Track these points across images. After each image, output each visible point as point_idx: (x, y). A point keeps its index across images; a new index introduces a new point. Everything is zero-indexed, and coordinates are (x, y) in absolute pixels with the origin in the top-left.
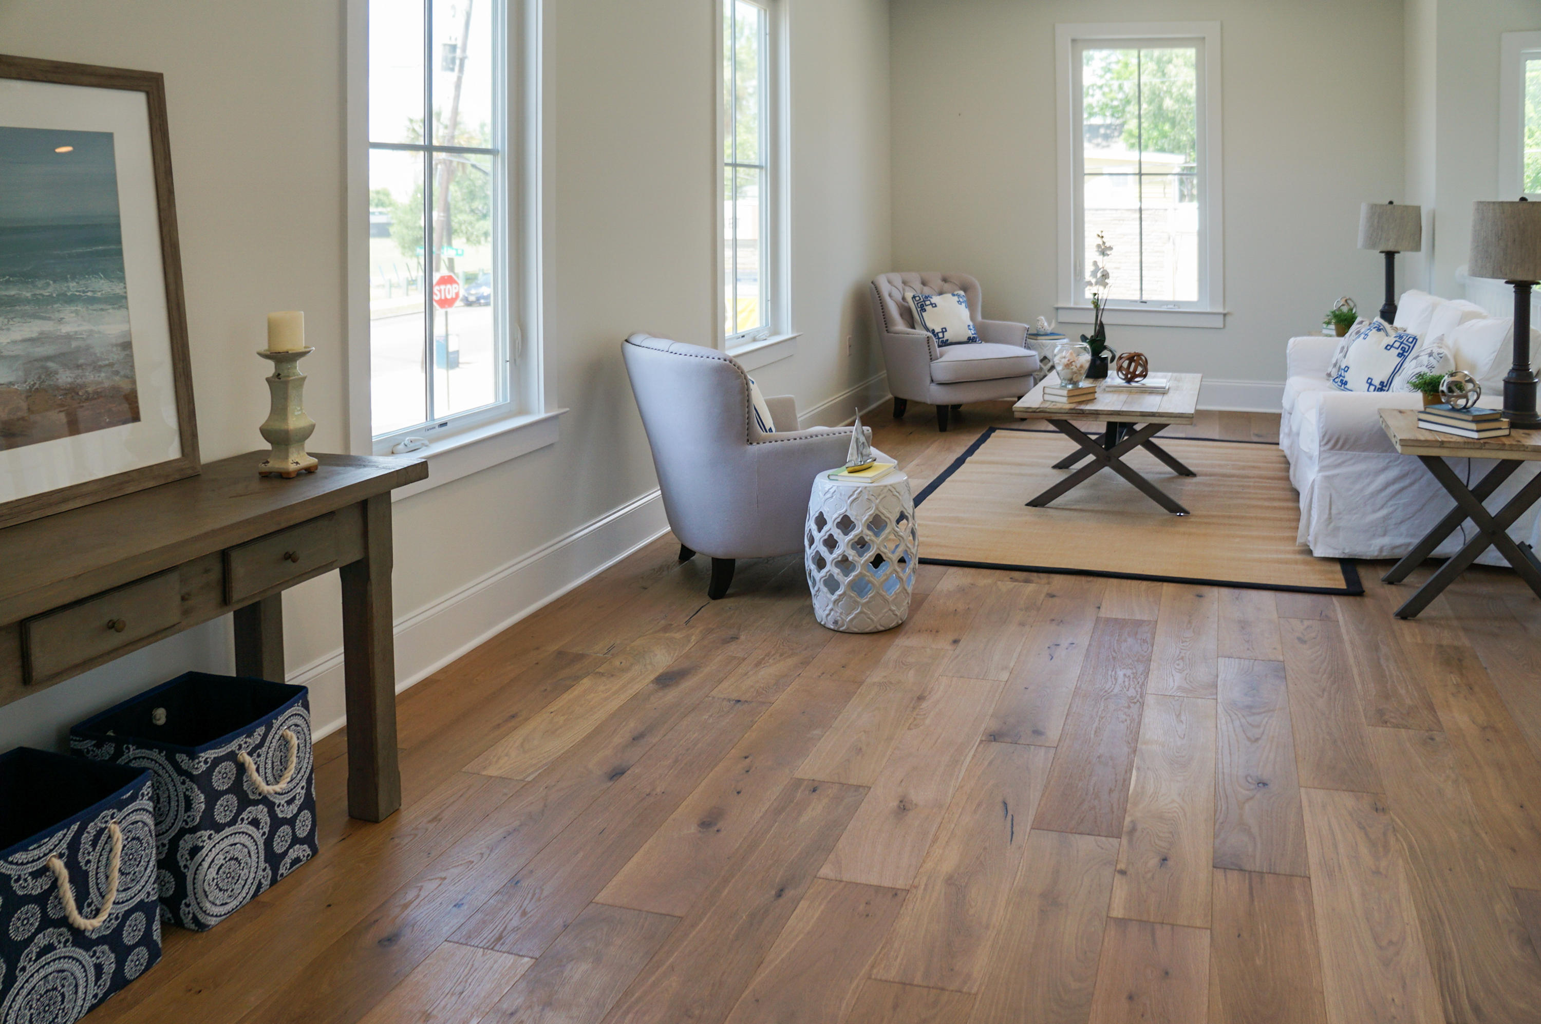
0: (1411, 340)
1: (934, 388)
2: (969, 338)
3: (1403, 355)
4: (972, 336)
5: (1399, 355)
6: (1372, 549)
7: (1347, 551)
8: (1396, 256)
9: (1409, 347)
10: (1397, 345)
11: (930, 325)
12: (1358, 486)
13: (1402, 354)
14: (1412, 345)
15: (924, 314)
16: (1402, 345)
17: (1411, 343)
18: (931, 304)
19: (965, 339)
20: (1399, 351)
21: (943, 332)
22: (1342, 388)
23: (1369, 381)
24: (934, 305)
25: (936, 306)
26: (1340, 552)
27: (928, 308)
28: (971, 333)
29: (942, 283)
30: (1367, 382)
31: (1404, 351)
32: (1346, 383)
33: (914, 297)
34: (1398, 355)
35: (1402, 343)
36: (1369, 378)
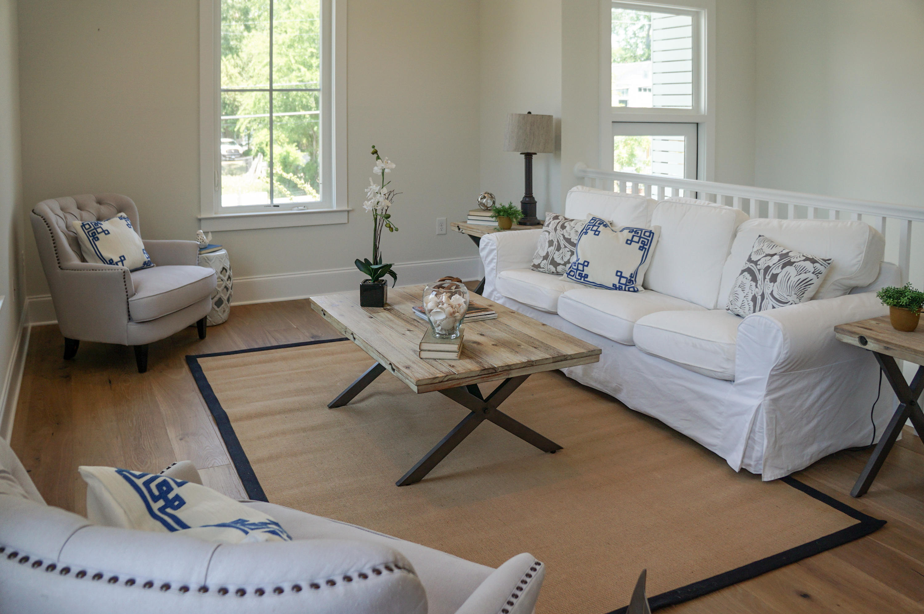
0: (647, 234)
1: (133, 328)
2: (145, 263)
3: (645, 247)
4: (147, 260)
5: (641, 248)
6: (805, 459)
7: (790, 468)
8: (534, 156)
9: (648, 240)
10: (636, 239)
11: (107, 255)
12: (798, 403)
13: (643, 247)
14: (650, 239)
15: (97, 243)
16: (642, 239)
17: (649, 236)
18: (104, 231)
19: (140, 265)
20: (640, 244)
21: (122, 261)
22: (582, 281)
23: (619, 274)
24: (107, 232)
25: (109, 233)
26: (786, 470)
27: (101, 236)
28: (145, 257)
29: (98, 205)
30: (617, 275)
31: (644, 245)
32: (586, 276)
33: (83, 226)
34: (639, 249)
35: (640, 237)
36: (617, 272)
